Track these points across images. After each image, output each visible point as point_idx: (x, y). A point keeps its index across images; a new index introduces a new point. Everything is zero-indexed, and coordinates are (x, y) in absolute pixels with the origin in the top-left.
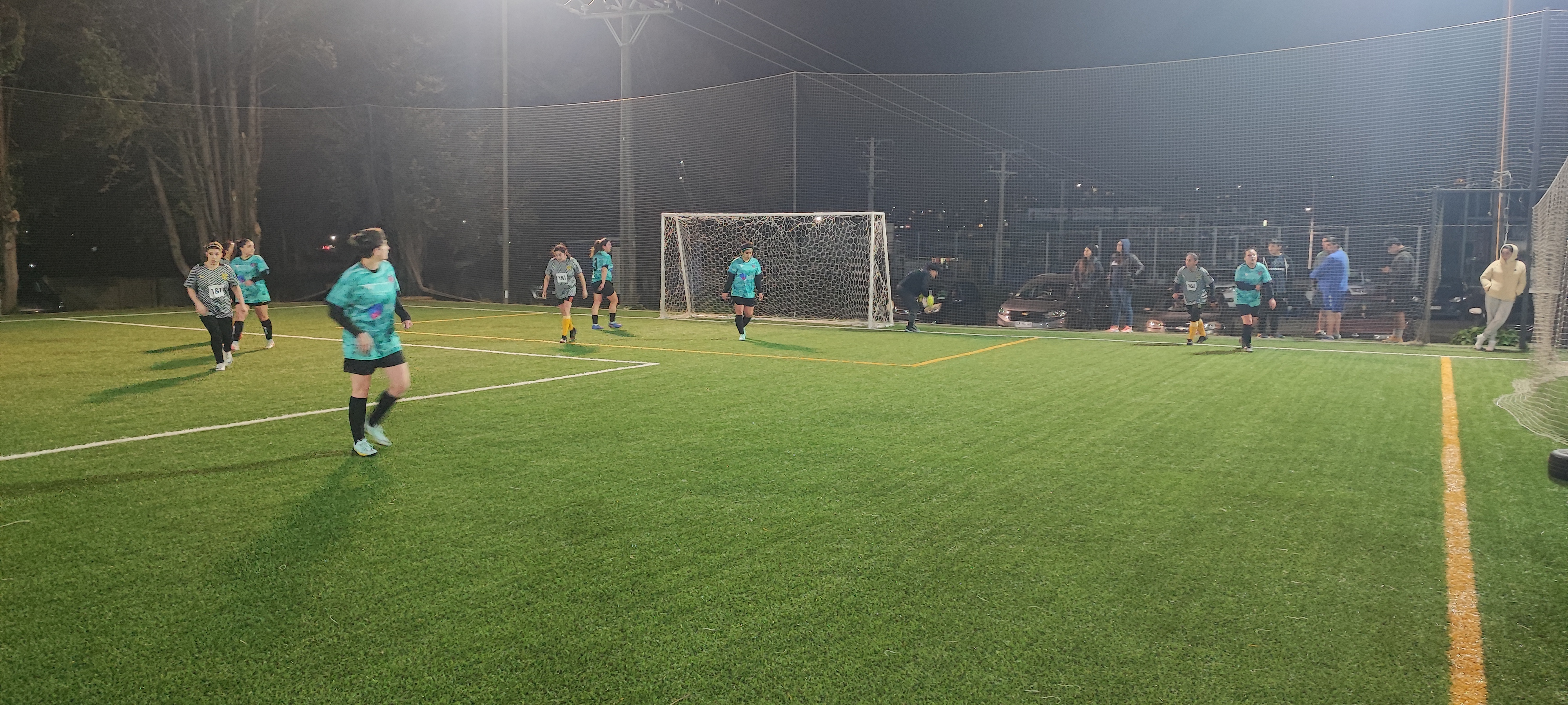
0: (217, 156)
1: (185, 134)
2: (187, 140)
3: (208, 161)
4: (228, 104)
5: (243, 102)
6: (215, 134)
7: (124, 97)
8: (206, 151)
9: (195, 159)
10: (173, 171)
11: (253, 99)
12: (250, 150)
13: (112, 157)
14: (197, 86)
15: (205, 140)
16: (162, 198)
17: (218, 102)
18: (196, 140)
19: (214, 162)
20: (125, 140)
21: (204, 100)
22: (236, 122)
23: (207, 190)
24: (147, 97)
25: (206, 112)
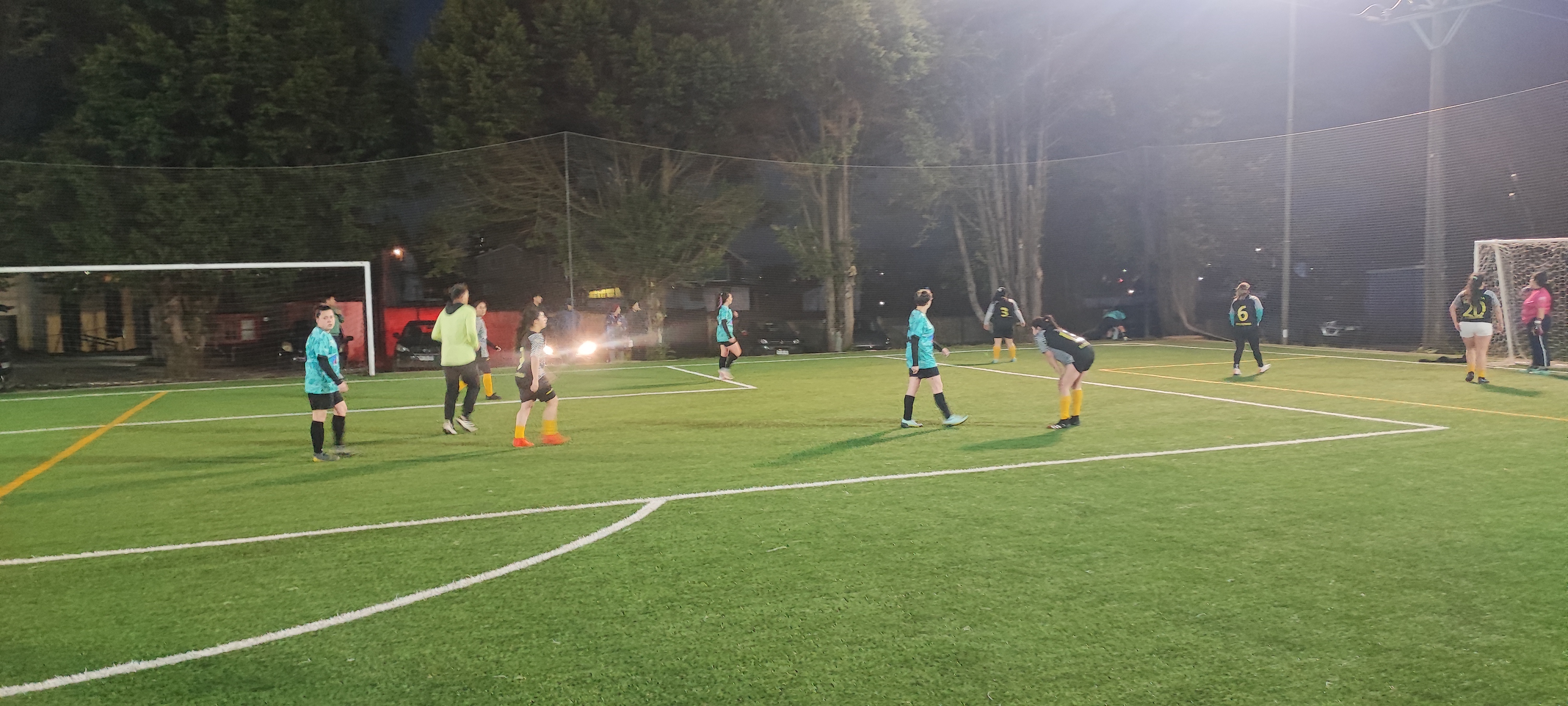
0: (1008, 208)
1: (983, 192)
2: (984, 196)
3: (1000, 214)
4: (1019, 161)
5: (1032, 158)
6: (1007, 189)
7: (936, 165)
8: (999, 205)
9: (990, 213)
10: (972, 224)
11: (1040, 152)
12: (1036, 200)
13: (925, 216)
14: (994, 146)
15: (998, 195)
16: (963, 248)
17: (1011, 161)
18: (991, 194)
19: (1005, 213)
20: (935, 200)
21: (1000, 161)
22: (1025, 175)
23: (999, 239)
24: (953, 162)
25: (1001, 169)
